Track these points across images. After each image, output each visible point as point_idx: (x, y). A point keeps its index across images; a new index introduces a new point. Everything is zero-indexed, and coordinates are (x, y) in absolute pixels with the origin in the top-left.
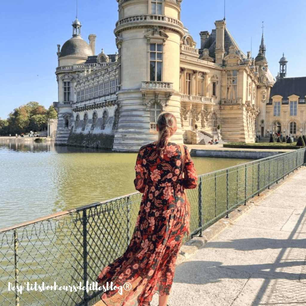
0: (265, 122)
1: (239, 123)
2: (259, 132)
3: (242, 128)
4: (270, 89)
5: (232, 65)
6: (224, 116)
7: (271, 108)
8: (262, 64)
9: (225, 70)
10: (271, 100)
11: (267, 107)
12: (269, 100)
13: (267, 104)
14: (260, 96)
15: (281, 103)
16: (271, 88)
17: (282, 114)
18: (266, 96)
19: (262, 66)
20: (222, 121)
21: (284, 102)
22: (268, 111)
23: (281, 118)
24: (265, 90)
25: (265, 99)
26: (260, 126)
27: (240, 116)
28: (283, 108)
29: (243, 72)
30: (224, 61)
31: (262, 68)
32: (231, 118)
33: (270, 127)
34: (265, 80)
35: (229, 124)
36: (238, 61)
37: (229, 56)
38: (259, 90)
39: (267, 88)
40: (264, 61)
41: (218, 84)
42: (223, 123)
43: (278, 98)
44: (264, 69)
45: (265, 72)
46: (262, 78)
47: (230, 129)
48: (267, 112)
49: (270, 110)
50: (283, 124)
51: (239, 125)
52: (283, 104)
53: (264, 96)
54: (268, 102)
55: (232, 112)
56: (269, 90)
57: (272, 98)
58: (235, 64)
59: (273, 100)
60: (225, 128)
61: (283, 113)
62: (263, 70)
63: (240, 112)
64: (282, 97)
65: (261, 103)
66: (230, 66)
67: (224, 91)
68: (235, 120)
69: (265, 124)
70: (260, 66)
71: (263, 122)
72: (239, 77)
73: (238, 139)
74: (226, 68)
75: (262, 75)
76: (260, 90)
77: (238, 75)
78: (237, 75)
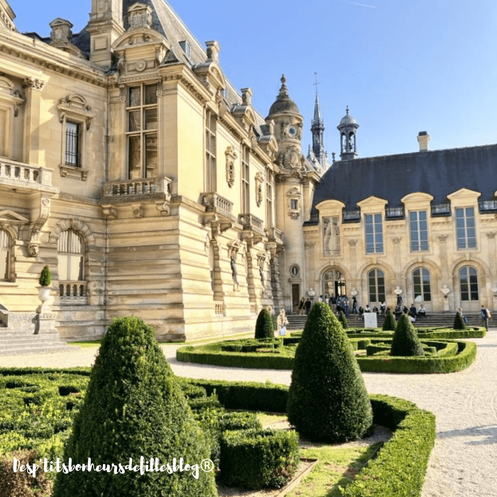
0: (301, 271)
1: (163, 266)
2: (288, 297)
3: (173, 283)
4: (311, 185)
5: (141, 66)
6: (118, 242)
7: (317, 235)
8: (286, 120)
9: (117, 85)
10: (315, 212)
11: (305, 232)
12: (311, 214)
13: (306, 224)
14: (285, 202)
15: (341, 220)
16: (316, 183)
17: (345, 248)
18: (301, 202)
19: (287, 124)
20: (111, 260)
21: (349, 217)
22: (308, 241)
23: (342, 259)
24: (300, 188)
25: (299, 209)
26: (289, 281)
27: (169, 239)
28: (347, 233)
29: (176, 89)
30: (114, 57)
31: (287, 129)
32: (140, 248)
33: (317, 285)
34: (297, 161)
35: (132, 268)
36: (157, 51)
37: (130, 37)
38: (282, 187)
39: (303, 181)
40: (291, 112)
41: (93, 129)
42: (112, 264)
43: (332, 208)
44: (292, 131)
45: (294, 140)
46: (287, 156)
47: (134, 288)
48: (306, 245)
49: (313, 241)
50: (350, 275)
51: (167, 271)
52: (345, 221)
53: (296, 201)
54: (308, 219)
55: (144, 225)
56: (308, 187)
57: (317, 207)
58: (151, 65)
59: (321, 212)
60: (117, 282)
61: (348, 245)
62: (290, 135)
63: (168, 225)
64: (343, 205)
65: (288, 219)
66: (135, 70)
67: (117, 154)
68: (153, 254)
69: (301, 276)
70: (282, 125)
71: (295, 269)
72: (162, 106)
73: (161, 322)
74: (123, 77)
75: (288, 148)
76: (285, 188)
77: (159, 100)
78: (156, 102)
